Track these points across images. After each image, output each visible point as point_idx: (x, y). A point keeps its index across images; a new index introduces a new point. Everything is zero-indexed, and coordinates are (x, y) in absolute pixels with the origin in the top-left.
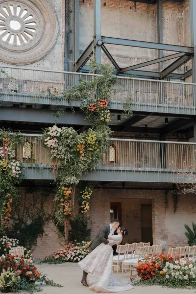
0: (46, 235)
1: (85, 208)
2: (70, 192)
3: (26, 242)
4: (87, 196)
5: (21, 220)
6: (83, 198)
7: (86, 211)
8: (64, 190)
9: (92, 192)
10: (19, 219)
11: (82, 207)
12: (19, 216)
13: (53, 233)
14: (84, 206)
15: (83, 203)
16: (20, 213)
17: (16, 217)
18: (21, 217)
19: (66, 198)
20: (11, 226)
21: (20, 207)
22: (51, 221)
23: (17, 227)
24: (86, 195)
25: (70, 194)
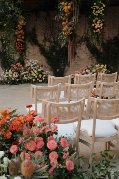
0: (78, 57)
1: (96, 27)
2: (69, 7)
3: (61, 63)
4: (98, 12)
5: (56, 43)
6: (95, 14)
7: (98, 30)
8: (64, 6)
9: (104, 6)
10: (54, 42)
11: (93, 25)
12: (54, 39)
13: (85, 55)
14: (96, 24)
15: (94, 21)
16: (55, 37)
17: (52, 40)
18: (56, 40)
19: (66, 15)
20: (48, 48)
21: (55, 31)
22: (83, 43)
23: (53, 49)
24: (96, 10)
25: (70, 10)
